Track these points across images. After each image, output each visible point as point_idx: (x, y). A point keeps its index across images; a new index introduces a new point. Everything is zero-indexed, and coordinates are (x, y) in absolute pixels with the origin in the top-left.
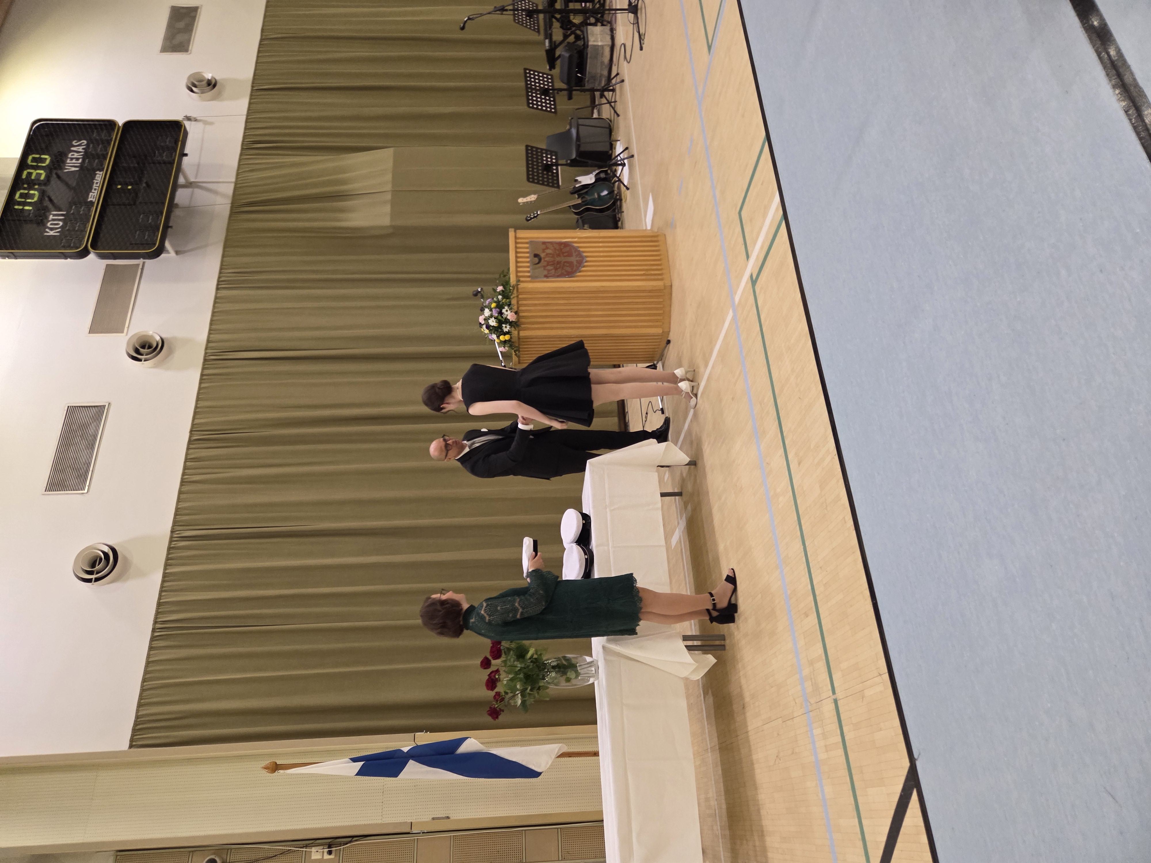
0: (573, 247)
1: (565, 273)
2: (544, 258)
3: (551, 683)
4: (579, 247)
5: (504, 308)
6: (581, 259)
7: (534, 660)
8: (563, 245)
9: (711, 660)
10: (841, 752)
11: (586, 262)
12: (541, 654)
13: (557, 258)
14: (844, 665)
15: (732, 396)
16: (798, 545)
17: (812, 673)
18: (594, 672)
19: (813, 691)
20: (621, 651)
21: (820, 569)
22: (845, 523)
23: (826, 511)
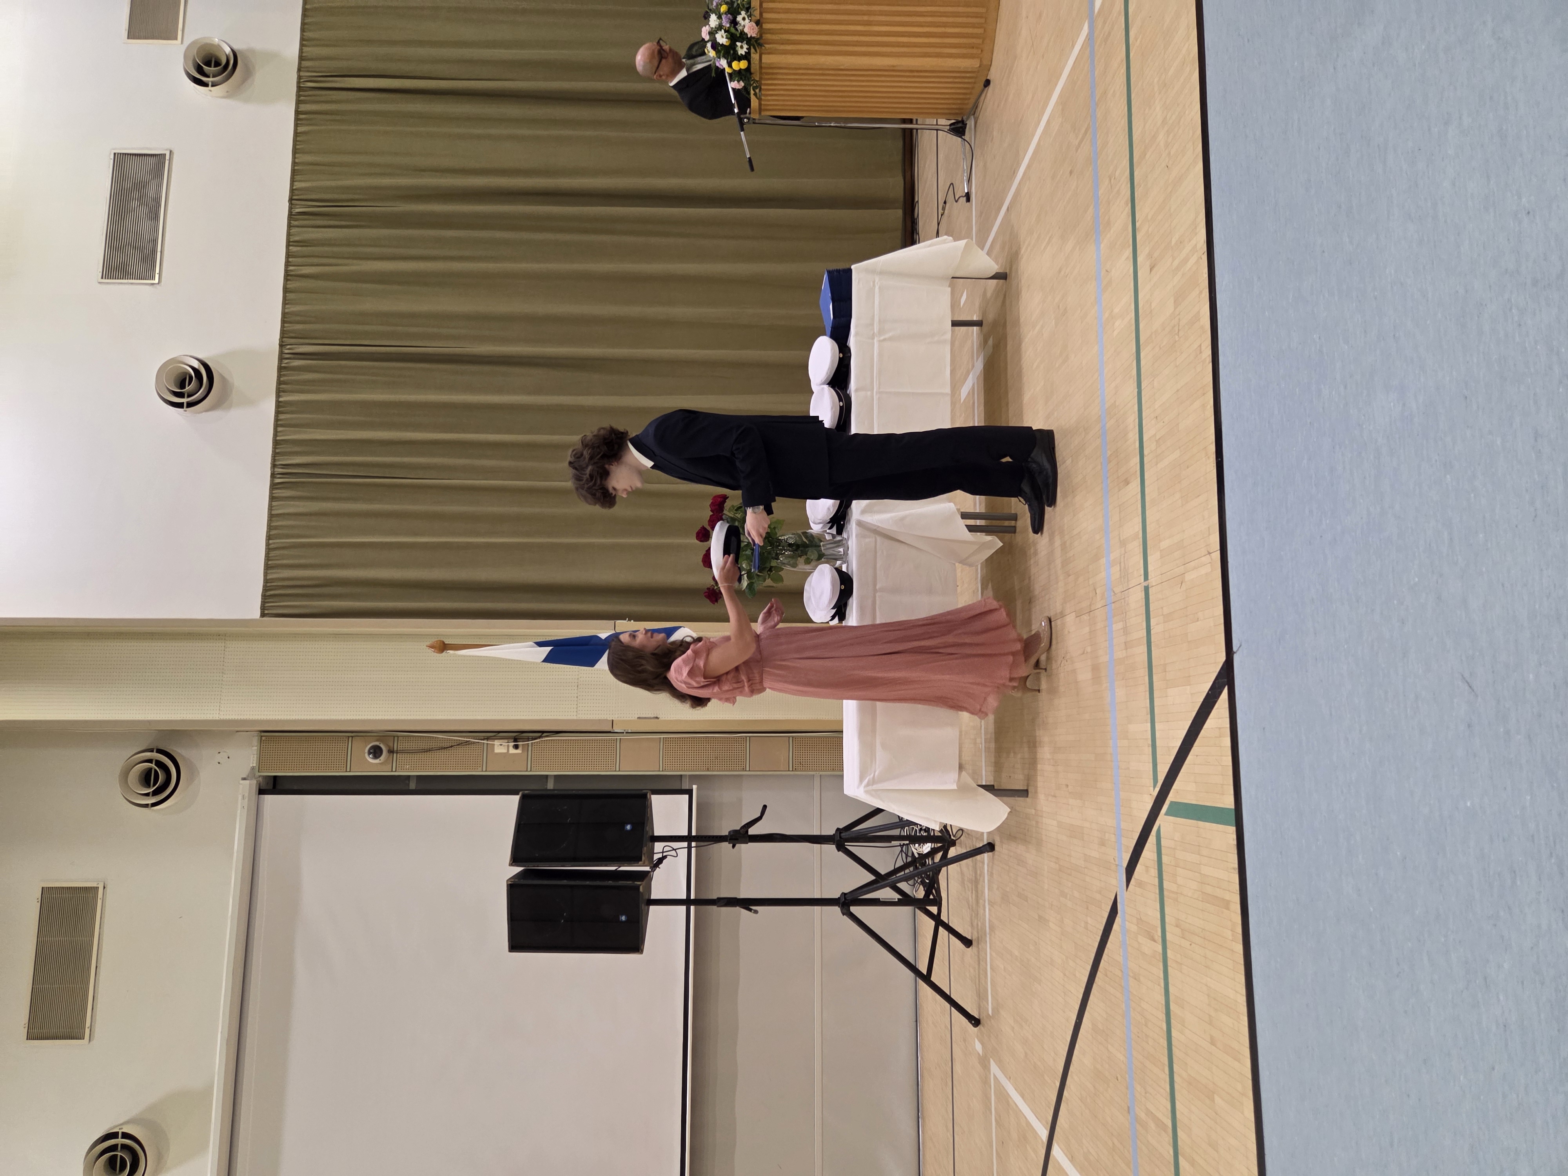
3: (787, 564)
5: (740, 14)
9: (993, 543)
10: (1144, 648)
14: (1164, 544)
15: (1070, 169)
16: (1131, 389)
17: (1122, 556)
18: (842, 553)
19: (1121, 577)
20: (879, 527)
21: (1155, 419)
22: (1201, 352)
23: (1177, 337)
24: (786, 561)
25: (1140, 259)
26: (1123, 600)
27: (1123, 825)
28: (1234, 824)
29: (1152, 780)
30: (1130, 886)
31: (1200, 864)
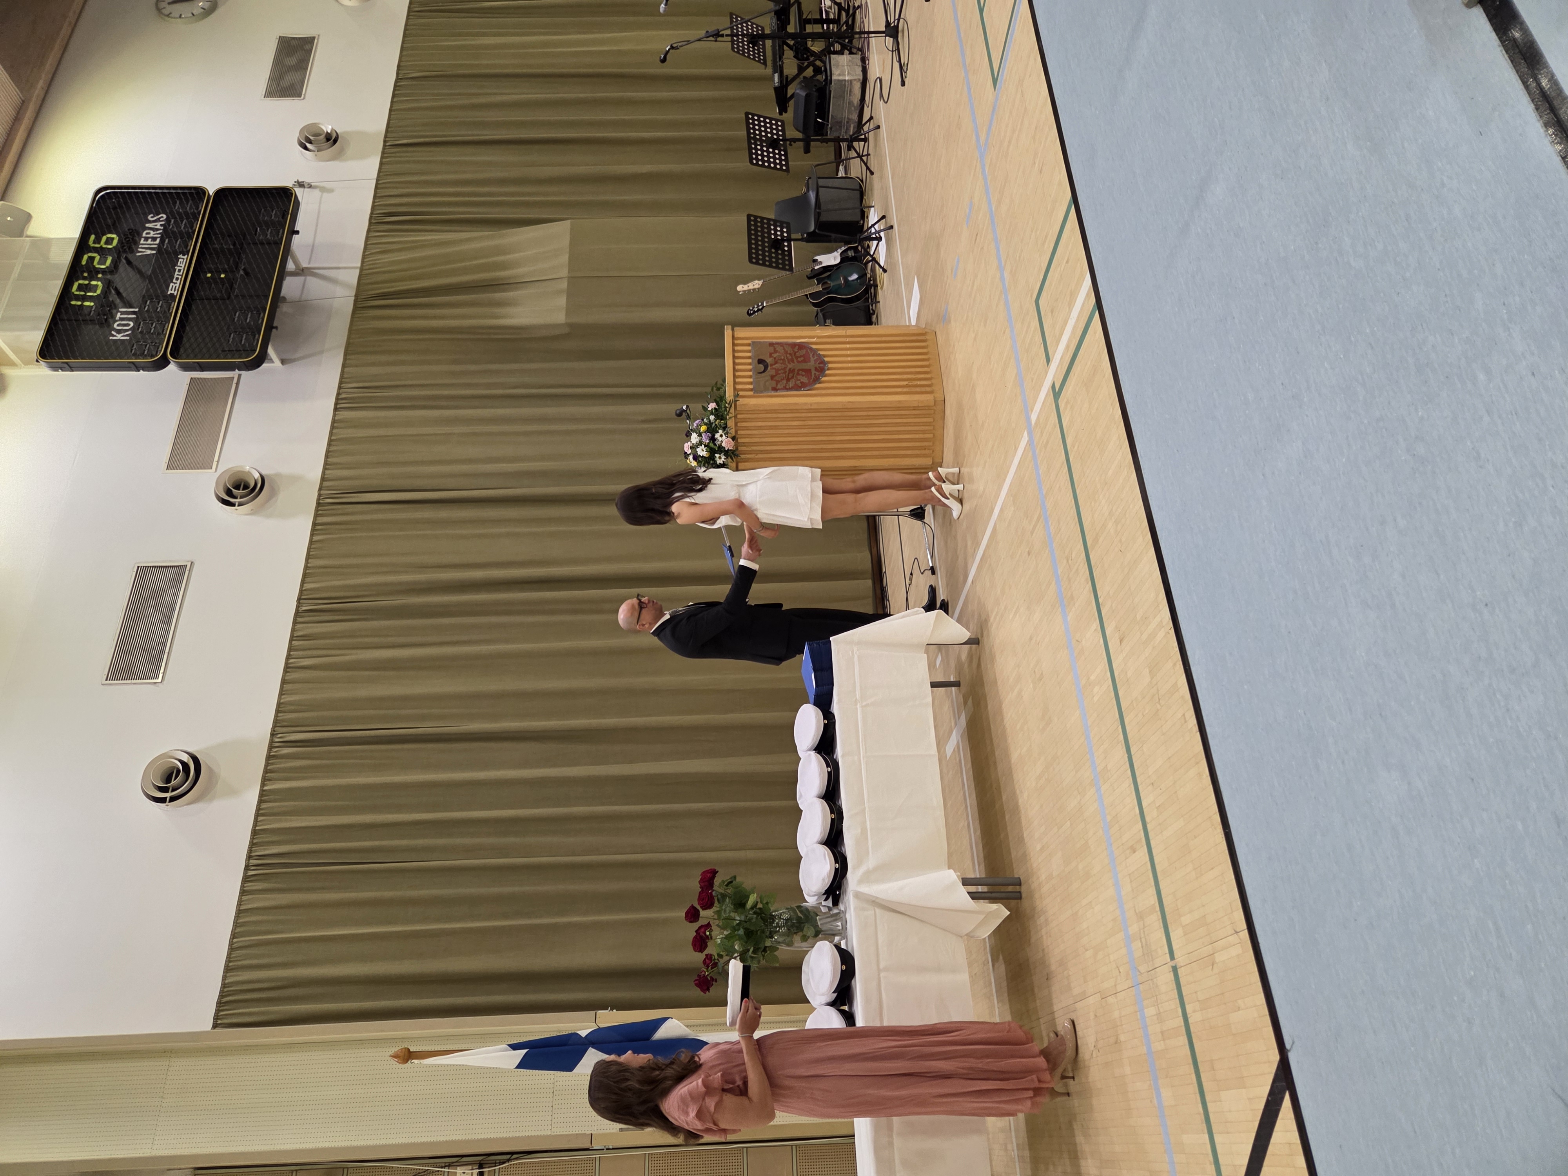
0: (811, 349)
1: (800, 385)
2: (771, 365)
3: (783, 943)
4: (816, 349)
5: (718, 432)
6: (822, 365)
7: (758, 910)
8: (797, 347)
9: (999, 912)
10: (1184, 1040)
11: (828, 369)
12: (767, 903)
13: (788, 365)
14: (1186, 920)
15: (1027, 550)
16: (1122, 754)
17: (1142, 931)
18: (840, 928)
19: (1144, 955)
20: (877, 898)
21: (1151, 785)
22: (1186, 722)
23: (1158, 705)
24: (781, 939)
25: (1108, 632)
26: (1151, 981)
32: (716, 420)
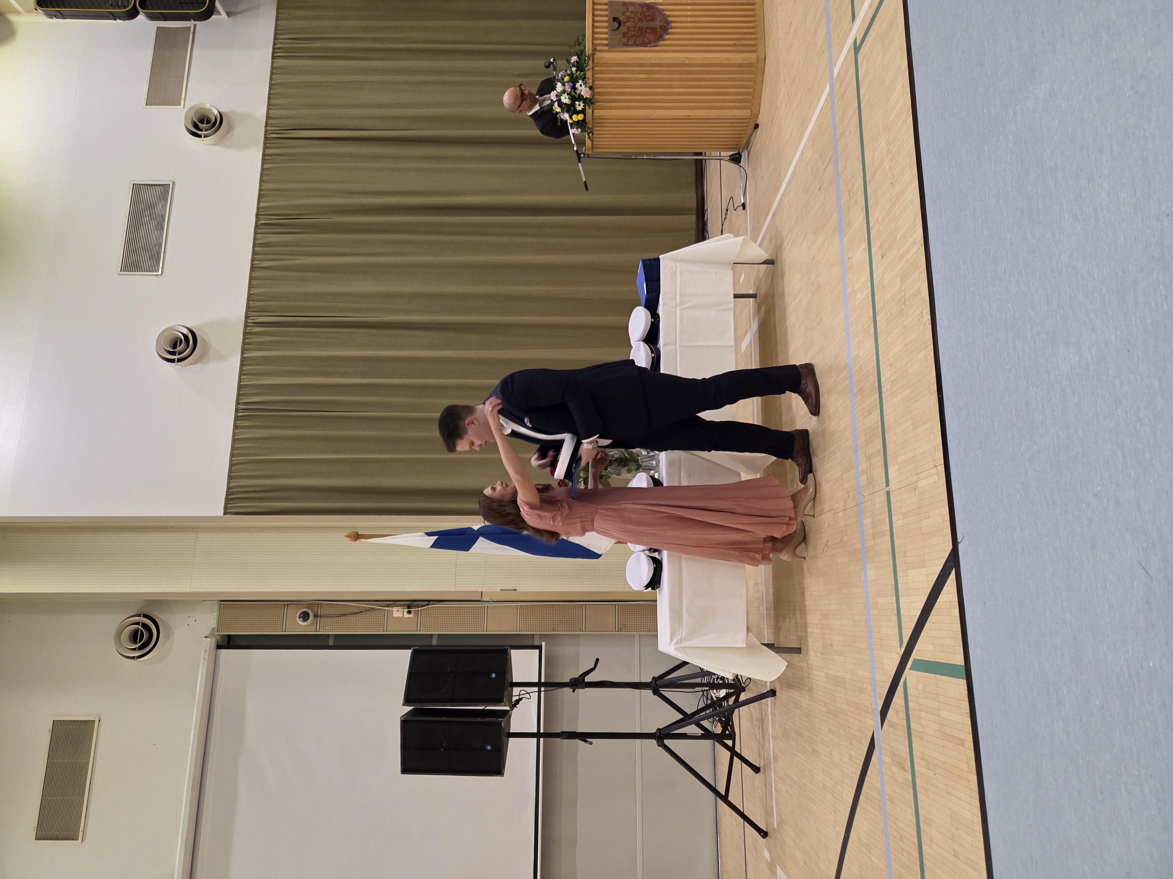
0: (658, 9)
1: (646, 41)
2: (624, 23)
4: (661, 9)
5: (578, 82)
6: (666, 24)
8: (646, 7)
10: (888, 538)
11: (671, 28)
13: (638, 23)
14: (900, 460)
15: (819, 186)
16: (871, 343)
17: (868, 468)
18: (655, 465)
19: (868, 484)
21: (890, 366)
22: (922, 317)
23: (903, 306)
25: (873, 250)
26: (870, 501)
27: (877, 677)
28: (965, 676)
29: (899, 642)
30: (884, 725)
31: (939, 709)
32: (576, 71)
